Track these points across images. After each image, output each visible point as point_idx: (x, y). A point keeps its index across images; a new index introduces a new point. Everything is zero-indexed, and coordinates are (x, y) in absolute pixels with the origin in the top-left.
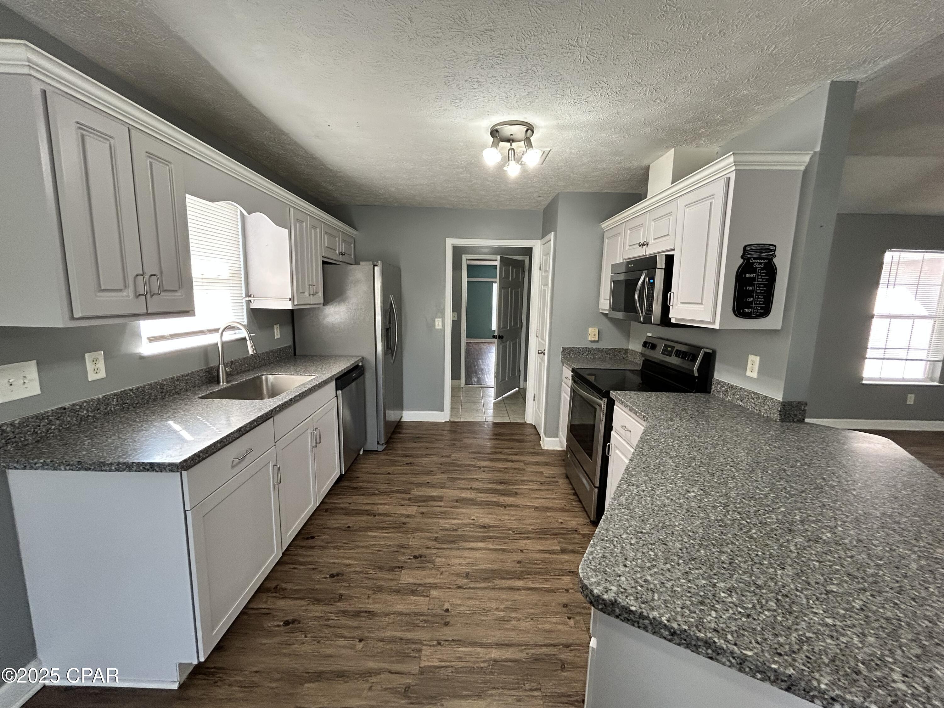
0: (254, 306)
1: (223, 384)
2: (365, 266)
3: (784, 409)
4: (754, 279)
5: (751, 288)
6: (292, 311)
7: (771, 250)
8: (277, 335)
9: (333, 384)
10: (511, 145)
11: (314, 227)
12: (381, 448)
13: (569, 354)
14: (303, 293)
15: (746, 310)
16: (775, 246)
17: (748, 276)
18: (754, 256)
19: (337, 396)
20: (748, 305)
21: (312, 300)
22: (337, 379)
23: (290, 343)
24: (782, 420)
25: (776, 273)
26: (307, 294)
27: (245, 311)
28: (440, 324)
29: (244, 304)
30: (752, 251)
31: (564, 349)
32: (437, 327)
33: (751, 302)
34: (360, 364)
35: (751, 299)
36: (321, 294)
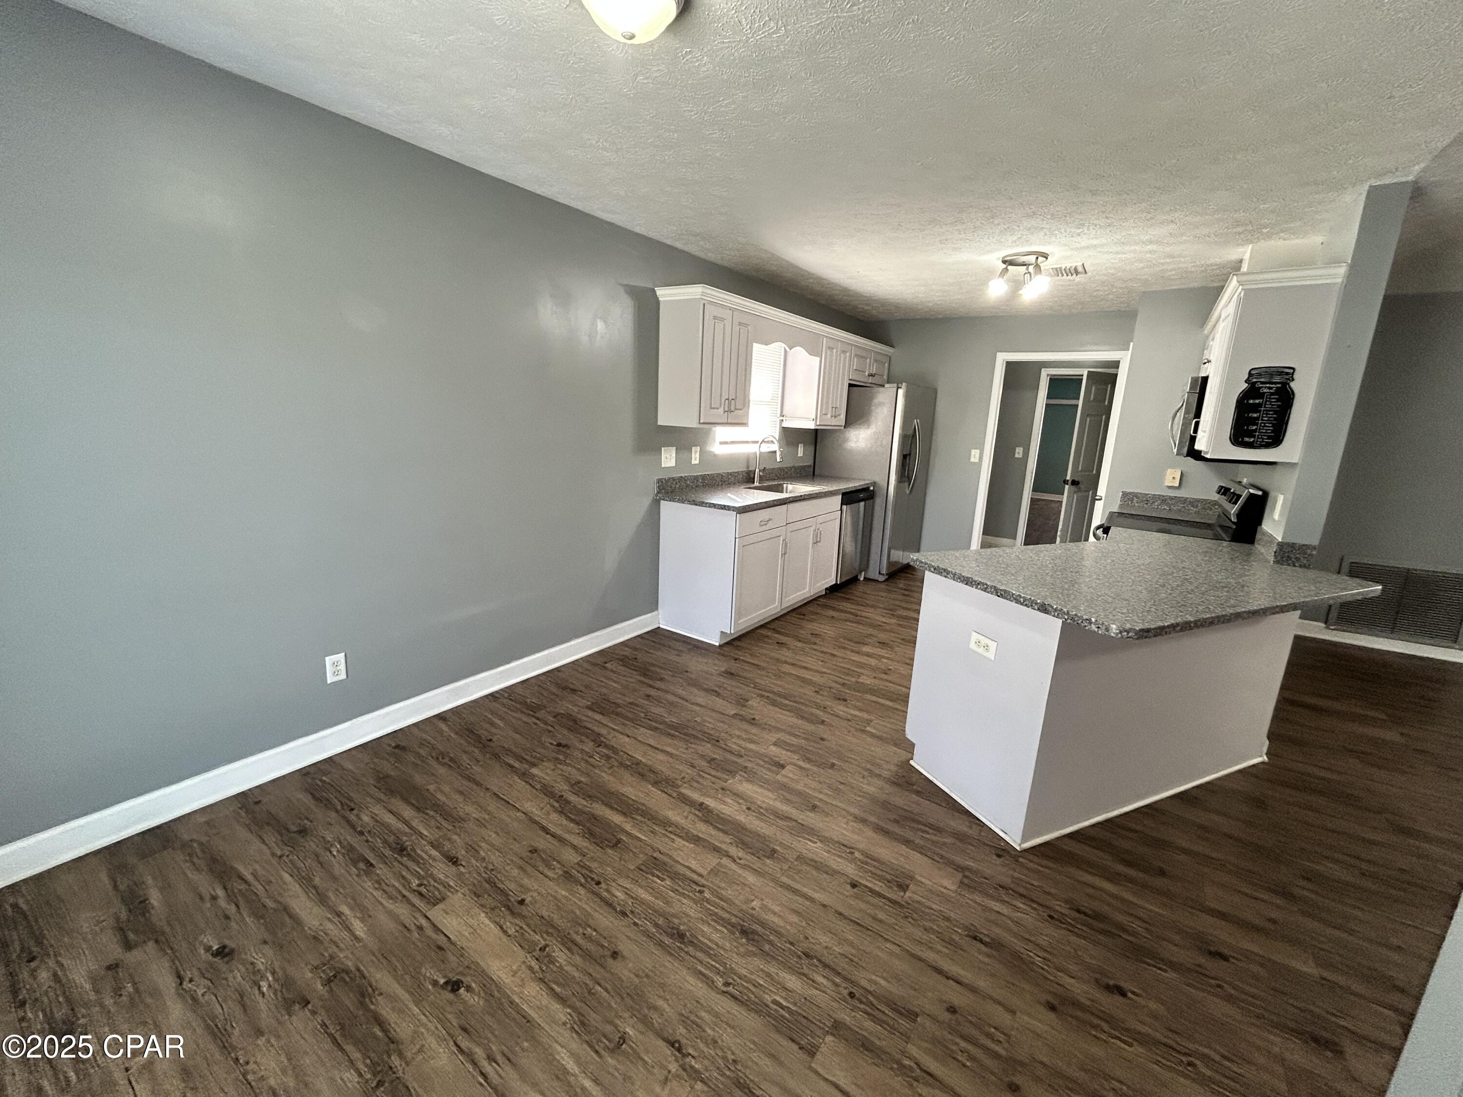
0: (785, 425)
1: (756, 484)
2: (890, 388)
3: (1281, 550)
4: (1260, 405)
5: (1255, 415)
6: (816, 430)
7: (1287, 374)
8: (800, 454)
9: (839, 498)
10: (1027, 269)
11: (844, 352)
12: (881, 578)
13: (1132, 501)
14: (826, 414)
15: (1246, 439)
16: (1294, 369)
17: (1251, 401)
18: (1262, 380)
19: (841, 510)
20: (1251, 434)
21: (834, 422)
22: (844, 494)
23: (811, 463)
24: (1277, 562)
25: (1293, 399)
26: (829, 416)
27: (778, 429)
28: (977, 456)
29: (778, 423)
30: (1260, 375)
31: (1125, 494)
32: (972, 460)
33: (1255, 431)
34: (872, 488)
35: (1254, 427)
36: (843, 416)
